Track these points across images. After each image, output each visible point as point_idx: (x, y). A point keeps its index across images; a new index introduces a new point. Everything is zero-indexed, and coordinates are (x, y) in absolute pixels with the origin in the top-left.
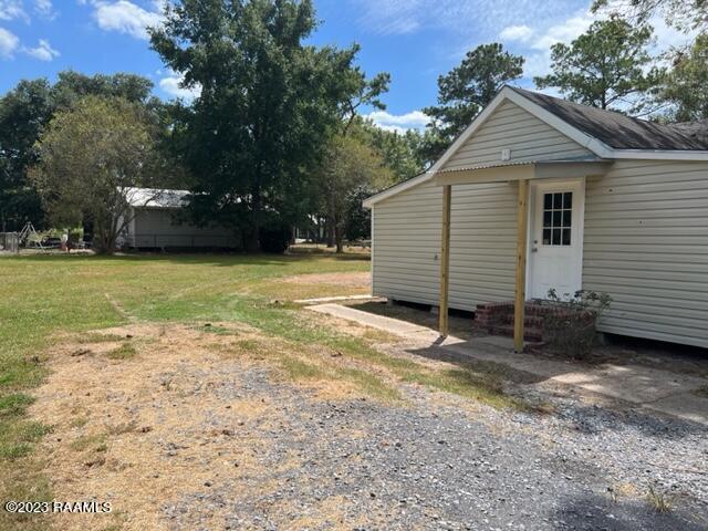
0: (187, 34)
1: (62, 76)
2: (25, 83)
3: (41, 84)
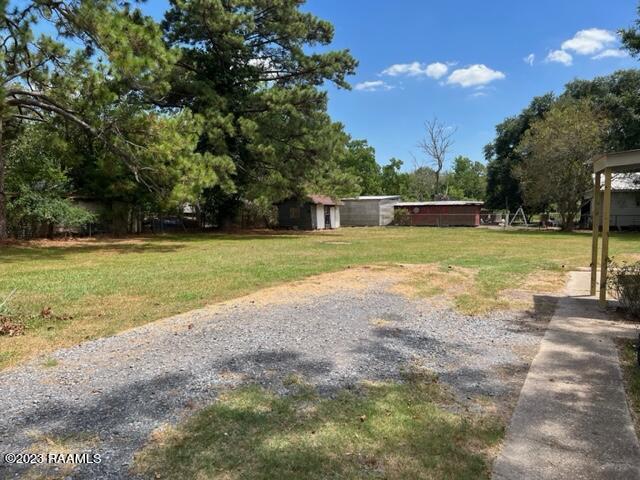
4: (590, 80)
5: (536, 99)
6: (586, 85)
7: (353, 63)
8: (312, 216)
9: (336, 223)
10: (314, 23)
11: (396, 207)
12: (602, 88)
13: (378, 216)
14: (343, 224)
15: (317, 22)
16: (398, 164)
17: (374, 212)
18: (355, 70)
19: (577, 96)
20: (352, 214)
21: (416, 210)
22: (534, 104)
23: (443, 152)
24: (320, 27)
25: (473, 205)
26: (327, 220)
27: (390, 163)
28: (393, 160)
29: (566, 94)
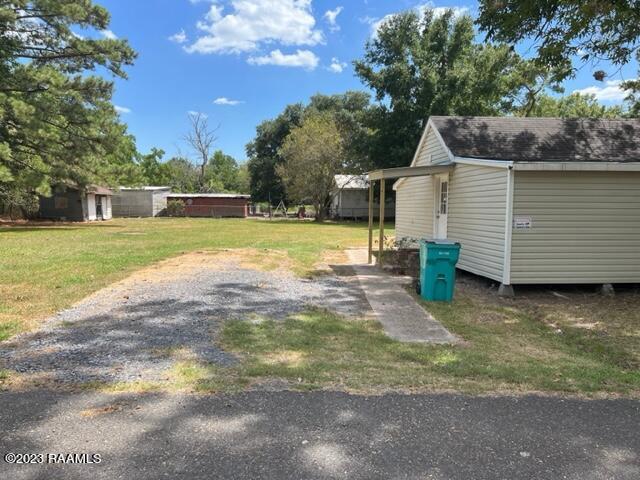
0: (381, 61)
1: (312, 98)
3: (298, 107)
5: (289, 107)
6: (325, 100)
7: (132, 53)
8: (83, 206)
9: (108, 215)
10: (89, 6)
11: (169, 198)
12: (338, 104)
13: (152, 206)
14: (115, 214)
15: (93, 6)
16: (160, 154)
17: (146, 202)
18: (134, 61)
19: (320, 108)
20: (122, 204)
21: (190, 202)
22: (287, 111)
23: (207, 146)
24: (96, 12)
25: (242, 198)
26: (99, 211)
27: (151, 153)
28: (154, 150)
29: (312, 105)
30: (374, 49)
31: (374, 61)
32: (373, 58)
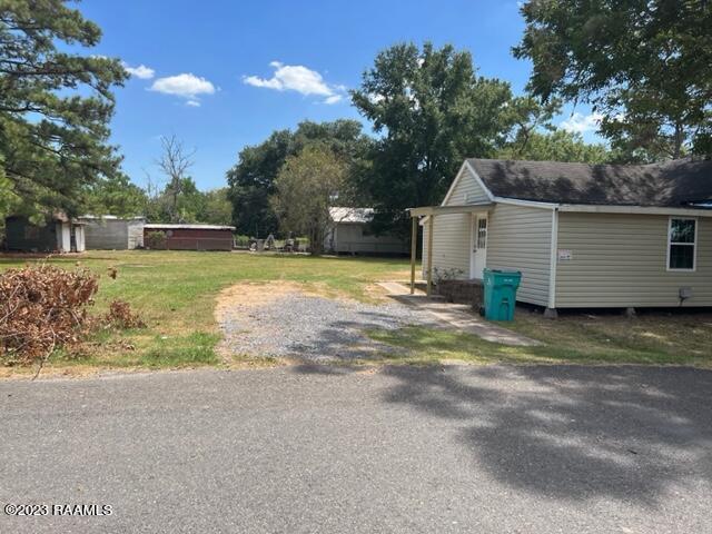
0: (378, 91)
1: (301, 125)
2: (276, 133)
3: (285, 133)
4: (319, 123)
6: (314, 127)
7: (125, 74)
8: (58, 237)
9: (81, 246)
10: (81, 22)
11: (146, 230)
12: (328, 132)
13: (127, 238)
14: (88, 247)
15: (85, 22)
17: (121, 233)
18: (125, 82)
21: (170, 233)
22: (273, 137)
24: (87, 27)
25: (229, 230)
26: (73, 241)
29: (300, 132)
30: (371, 79)
31: (371, 91)
32: (372, 88)
